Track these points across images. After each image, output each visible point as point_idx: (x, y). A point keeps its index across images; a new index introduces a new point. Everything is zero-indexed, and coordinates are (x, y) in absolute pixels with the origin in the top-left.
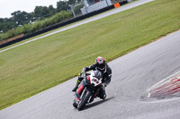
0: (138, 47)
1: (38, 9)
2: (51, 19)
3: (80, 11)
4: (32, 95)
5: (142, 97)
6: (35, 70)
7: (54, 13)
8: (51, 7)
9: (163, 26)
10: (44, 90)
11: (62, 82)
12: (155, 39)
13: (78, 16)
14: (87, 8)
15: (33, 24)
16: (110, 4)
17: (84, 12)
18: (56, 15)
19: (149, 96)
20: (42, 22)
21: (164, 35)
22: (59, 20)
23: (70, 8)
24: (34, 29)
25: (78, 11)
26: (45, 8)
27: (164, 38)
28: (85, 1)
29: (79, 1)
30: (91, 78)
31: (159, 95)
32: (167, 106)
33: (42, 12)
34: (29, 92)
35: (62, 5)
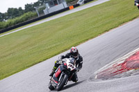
0: (87, 40)
1: (10, 10)
2: (21, 18)
3: (43, 12)
4: (6, 77)
5: (91, 79)
6: (8, 57)
7: (23, 13)
8: (20, 8)
9: (107, 23)
10: (15, 73)
11: (29, 67)
12: (100, 34)
13: (42, 15)
14: (48, 10)
15: (6, 22)
16: (66, 6)
17: (46, 12)
18: (25, 15)
19: (96, 77)
20: (13, 20)
21: (107, 31)
22: (27, 19)
23: (35, 9)
24: (7, 26)
25: (41, 11)
26: (16, 9)
27: (107, 33)
28: (47, 4)
29: (42, 4)
30: (68, 64)
31: (103, 77)
32: (109, 86)
33: (13, 12)
34: (3, 74)
35: (29, 7)
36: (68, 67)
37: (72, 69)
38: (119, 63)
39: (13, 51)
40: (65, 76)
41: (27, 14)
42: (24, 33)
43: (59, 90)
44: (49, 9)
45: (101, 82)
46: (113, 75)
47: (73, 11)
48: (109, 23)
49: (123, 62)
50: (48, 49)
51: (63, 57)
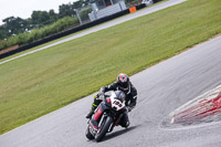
0: (158, 61)
1: (35, 14)
2: (52, 26)
3: (88, 17)
4: (29, 120)
5: (164, 123)
6: (33, 89)
7: (56, 19)
8: (52, 12)
9: (188, 35)
11: (65, 104)
12: (179, 52)
13: (86, 23)
14: (95, 13)
15: (30, 33)
16: (124, 8)
17: (92, 18)
18: (59, 22)
19: (172, 121)
20: (41, 31)
21: (190, 47)
22: (62, 28)
23: (75, 13)
24: (31, 40)
25: (85, 17)
26: (45, 13)
27: (190, 50)
28: (94, 5)
29: (86, 5)
30: (113, 100)
31: (184, 120)
32: (194, 135)
33: (40, 18)
34: (25, 116)
35: (65, 10)
36: (113, 105)
37: (119, 108)
38: (209, 99)
39: (40, 79)
40: (108, 119)
41: (63, 20)
42: (58, 50)
43: (99, 140)
44: (97, 12)
45: (181, 128)
46: (200, 117)
47: (135, 15)
48: (192, 34)
49: (215, 96)
50: (96, 76)
51: (106, 90)
